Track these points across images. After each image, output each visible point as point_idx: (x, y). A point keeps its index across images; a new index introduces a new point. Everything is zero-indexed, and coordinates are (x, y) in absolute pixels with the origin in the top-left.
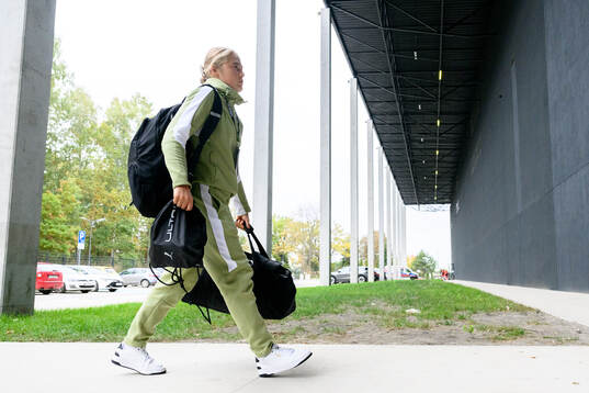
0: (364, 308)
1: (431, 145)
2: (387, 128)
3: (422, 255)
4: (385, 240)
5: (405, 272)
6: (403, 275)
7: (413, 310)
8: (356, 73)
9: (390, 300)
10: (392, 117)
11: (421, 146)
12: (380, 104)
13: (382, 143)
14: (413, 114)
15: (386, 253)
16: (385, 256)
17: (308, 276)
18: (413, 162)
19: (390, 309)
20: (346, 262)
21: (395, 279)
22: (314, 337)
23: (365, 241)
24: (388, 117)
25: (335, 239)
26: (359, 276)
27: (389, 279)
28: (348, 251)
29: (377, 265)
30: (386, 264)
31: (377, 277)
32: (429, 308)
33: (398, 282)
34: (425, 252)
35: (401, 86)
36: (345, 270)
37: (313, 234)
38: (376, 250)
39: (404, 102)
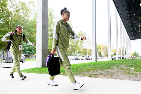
0: (119, 67)
1: (138, 24)
2: (125, 21)
3: (135, 52)
4: (125, 49)
5: (131, 57)
6: (130, 57)
7: (132, 69)
8: (117, 8)
9: (126, 65)
10: (126, 18)
11: (135, 25)
12: (123, 15)
13: (124, 25)
14: (133, 16)
15: (125, 52)
16: (125, 53)
17: (106, 58)
18: (132, 29)
19: (126, 68)
20: (115, 54)
21: (128, 58)
22: (105, 76)
23: (120, 49)
24: (125, 18)
25: (113, 49)
26: (118, 58)
27: (126, 58)
28: (116, 52)
29: (123, 55)
30: (125, 55)
31: (123, 58)
32: (137, 68)
33: (129, 59)
34: (136, 52)
35: (129, 9)
36: (115, 56)
37: (107, 48)
38: (123, 51)
39: (130, 13)
